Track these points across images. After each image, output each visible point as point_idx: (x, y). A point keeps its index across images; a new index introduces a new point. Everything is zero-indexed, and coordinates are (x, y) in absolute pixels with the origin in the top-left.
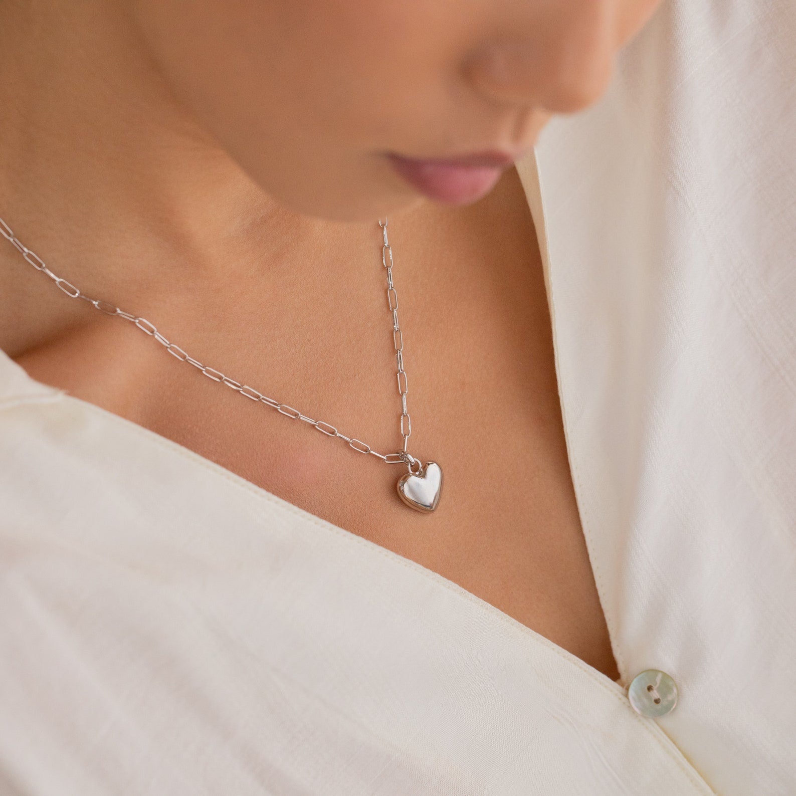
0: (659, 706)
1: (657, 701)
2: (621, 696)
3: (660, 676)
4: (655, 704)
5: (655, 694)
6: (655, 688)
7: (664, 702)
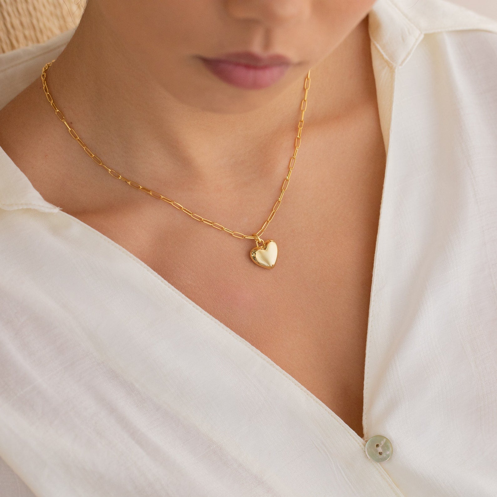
0: (381, 457)
1: (380, 453)
2: (361, 444)
3: (385, 440)
4: (379, 455)
5: (380, 449)
6: (380, 446)
7: (384, 455)
